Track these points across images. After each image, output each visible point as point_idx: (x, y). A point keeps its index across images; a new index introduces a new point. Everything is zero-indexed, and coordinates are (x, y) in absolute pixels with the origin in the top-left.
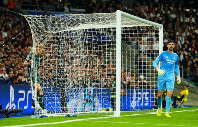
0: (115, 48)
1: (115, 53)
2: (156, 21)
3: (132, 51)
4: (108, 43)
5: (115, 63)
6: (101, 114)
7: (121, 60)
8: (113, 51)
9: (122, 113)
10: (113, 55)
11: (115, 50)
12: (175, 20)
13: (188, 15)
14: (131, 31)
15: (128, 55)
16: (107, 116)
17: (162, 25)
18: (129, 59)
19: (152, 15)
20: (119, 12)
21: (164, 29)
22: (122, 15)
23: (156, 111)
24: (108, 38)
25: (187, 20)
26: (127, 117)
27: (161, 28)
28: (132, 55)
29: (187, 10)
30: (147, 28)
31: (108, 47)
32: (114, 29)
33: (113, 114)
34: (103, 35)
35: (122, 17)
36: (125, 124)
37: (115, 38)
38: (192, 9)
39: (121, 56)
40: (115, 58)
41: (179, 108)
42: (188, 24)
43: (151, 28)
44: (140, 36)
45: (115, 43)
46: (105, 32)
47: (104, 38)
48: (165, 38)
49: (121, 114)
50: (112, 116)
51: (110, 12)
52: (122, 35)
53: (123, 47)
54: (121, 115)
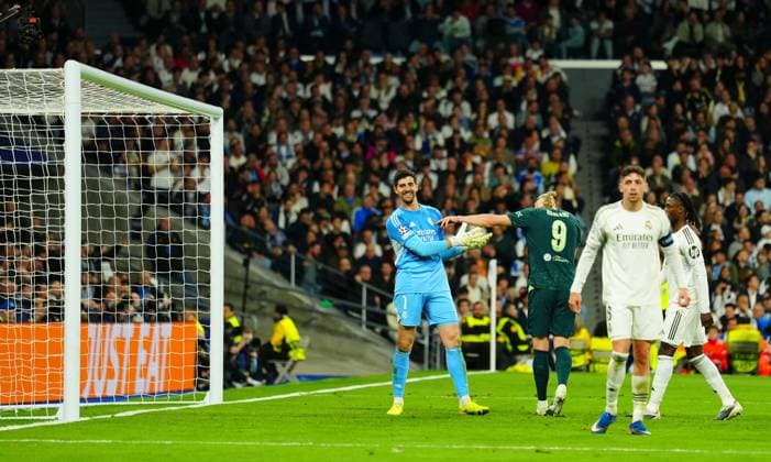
0: (62, 186)
1: (63, 207)
2: (200, 97)
3: (121, 198)
4: (37, 170)
5: (63, 238)
6: (12, 413)
7: (83, 228)
8: (53, 198)
9: (86, 408)
10: (53, 214)
11: (62, 196)
12: (262, 94)
13: (305, 75)
14: (117, 132)
15: (108, 211)
16: (33, 421)
17: (220, 110)
18: (109, 224)
19: (189, 76)
20: (73, 69)
22: (84, 76)
23: (202, 398)
24: (37, 156)
25: (303, 92)
26: (104, 421)
27: (216, 119)
28: (121, 211)
29: (305, 58)
30: (169, 119)
31: (38, 185)
32: (59, 122)
33: (53, 411)
34: (19, 142)
35: (83, 86)
36: (94, 445)
37: (62, 156)
38: (321, 54)
39: (83, 214)
40: (63, 221)
41: (280, 383)
42: (308, 104)
43: (183, 120)
44: (148, 146)
45: (62, 170)
46: (26, 134)
47: (21, 156)
48: (230, 151)
49: (83, 412)
50: (50, 421)
51: (46, 66)
52: (86, 146)
53: (89, 186)
54: (81, 415)
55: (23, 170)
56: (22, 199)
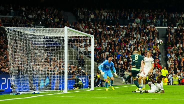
0: (64, 50)
1: (64, 54)
2: (89, 33)
3: (75, 52)
4: (59, 47)
5: (64, 59)
6: (55, 91)
7: (68, 58)
8: (62, 52)
9: (69, 91)
10: (62, 55)
11: (64, 52)
12: (101, 33)
13: (109, 29)
14: (74, 40)
15: (72, 54)
16: (59, 93)
17: (93, 36)
18: (72, 57)
19: (87, 30)
20: (66, 28)
21: (95, 38)
22: (68, 29)
23: (90, 89)
24: (59, 44)
25: (109, 32)
26: (72, 93)
27: (92, 37)
28: (75, 55)
29: (108, 26)
30: (84, 38)
31: (59, 49)
32: (63, 37)
33: (63, 91)
34: (56, 41)
35: (68, 31)
36: (70, 97)
37: (64, 44)
38: (111, 26)
39: (68, 55)
40: (64, 56)
41: (104, 86)
42: (109, 35)
43: (87, 38)
44: (80, 42)
45: (64, 47)
46: (57, 40)
47: (56, 44)
48: (95, 44)
49: (68, 91)
50: (62, 93)
51: (60, 28)
52: (69, 42)
53: (69, 49)
54: (68, 92)
55: (57, 47)
56: (57, 52)
